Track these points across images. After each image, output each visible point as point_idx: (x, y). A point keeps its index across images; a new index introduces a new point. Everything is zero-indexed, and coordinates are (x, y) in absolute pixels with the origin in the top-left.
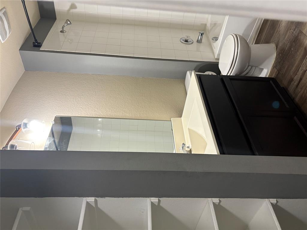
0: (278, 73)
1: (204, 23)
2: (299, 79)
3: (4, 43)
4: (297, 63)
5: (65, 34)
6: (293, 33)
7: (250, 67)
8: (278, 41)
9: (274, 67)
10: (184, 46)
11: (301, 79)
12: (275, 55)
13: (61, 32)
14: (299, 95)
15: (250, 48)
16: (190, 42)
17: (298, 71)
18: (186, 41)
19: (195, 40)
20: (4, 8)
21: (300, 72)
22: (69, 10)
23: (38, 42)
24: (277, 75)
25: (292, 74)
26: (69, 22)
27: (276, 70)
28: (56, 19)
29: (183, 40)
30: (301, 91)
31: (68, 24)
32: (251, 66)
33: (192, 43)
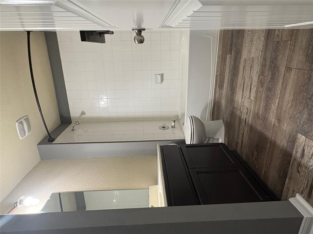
0: (229, 140)
1: (177, 114)
2: (241, 141)
3: (22, 139)
4: (237, 129)
5: (75, 131)
6: (230, 109)
7: (207, 139)
8: (223, 117)
9: (225, 136)
10: (162, 131)
11: (242, 141)
12: (223, 128)
13: (72, 130)
14: (244, 154)
15: (204, 125)
16: (167, 127)
17: (239, 135)
18: (164, 127)
19: (170, 127)
20: (27, 116)
21: (241, 136)
22: (80, 116)
23: (52, 138)
24: (228, 141)
25: (236, 139)
26: (77, 123)
27: (227, 138)
28: (71, 123)
29: (161, 127)
30: (245, 150)
31: (77, 125)
32: (208, 137)
33: (168, 128)
